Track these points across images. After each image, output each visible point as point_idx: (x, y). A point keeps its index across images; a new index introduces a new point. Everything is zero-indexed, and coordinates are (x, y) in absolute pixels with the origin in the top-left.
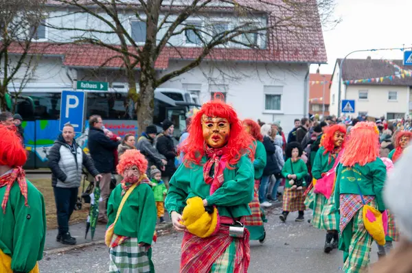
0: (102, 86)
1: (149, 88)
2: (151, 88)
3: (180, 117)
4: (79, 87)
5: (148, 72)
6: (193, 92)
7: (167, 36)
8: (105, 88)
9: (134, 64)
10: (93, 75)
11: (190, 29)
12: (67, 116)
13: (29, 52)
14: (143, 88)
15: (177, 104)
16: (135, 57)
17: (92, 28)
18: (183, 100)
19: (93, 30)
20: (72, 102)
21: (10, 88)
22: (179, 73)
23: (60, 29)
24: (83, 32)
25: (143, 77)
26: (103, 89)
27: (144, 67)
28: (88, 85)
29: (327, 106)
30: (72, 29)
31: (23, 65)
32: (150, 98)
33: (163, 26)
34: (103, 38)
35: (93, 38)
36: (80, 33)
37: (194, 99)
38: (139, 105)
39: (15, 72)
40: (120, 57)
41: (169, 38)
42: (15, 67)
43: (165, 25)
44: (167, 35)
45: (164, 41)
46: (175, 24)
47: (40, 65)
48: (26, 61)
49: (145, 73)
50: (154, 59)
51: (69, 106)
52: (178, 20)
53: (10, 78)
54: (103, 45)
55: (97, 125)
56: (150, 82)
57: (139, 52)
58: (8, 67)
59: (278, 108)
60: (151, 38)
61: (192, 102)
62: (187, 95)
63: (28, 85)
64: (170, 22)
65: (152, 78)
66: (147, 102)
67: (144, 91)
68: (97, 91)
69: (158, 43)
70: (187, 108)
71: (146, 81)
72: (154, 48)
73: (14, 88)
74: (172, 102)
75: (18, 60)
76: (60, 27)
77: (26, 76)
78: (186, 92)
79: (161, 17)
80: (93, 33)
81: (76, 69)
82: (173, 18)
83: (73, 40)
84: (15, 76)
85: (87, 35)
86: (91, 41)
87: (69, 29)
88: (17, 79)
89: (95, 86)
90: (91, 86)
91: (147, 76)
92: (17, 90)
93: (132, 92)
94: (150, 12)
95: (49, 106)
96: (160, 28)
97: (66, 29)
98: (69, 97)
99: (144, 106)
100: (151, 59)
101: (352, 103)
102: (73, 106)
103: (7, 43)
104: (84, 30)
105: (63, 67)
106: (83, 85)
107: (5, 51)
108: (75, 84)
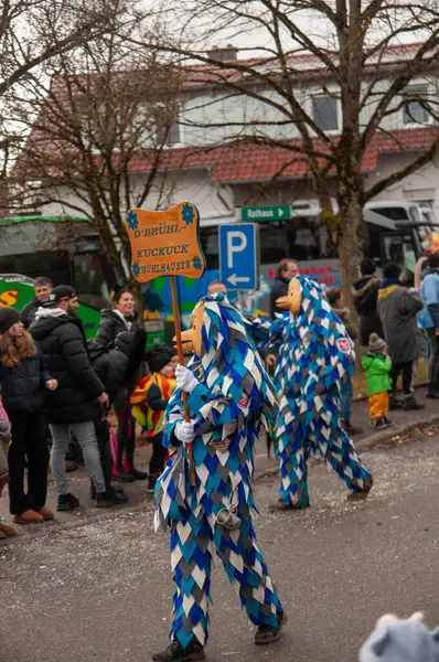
0: (281, 212)
1: (354, 206)
2: (358, 206)
3: (405, 246)
4: (245, 218)
5: (351, 181)
6: (423, 203)
7: (376, 117)
9: (326, 170)
10: (262, 195)
11: (414, 101)
12: (230, 265)
13: (161, 169)
14: (344, 208)
15: (397, 226)
16: (327, 157)
17: (255, 119)
18: (406, 218)
19: (257, 123)
20: (237, 241)
22: (400, 176)
23: (207, 126)
24: (240, 128)
25: (343, 188)
27: (343, 173)
28: (259, 213)
30: (224, 125)
31: (152, 189)
32: (356, 222)
33: (367, 102)
34: (272, 133)
35: (258, 134)
36: (237, 130)
37: (425, 215)
38: (340, 235)
39: (142, 201)
40: (303, 160)
41: (380, 119)
42: (142, 193)
43: (372, 98)
44: (375, 115)
45: (371, 126)
46: (388, 97)
47: (179, 186)
48: (157, 182)
49: (346, 183)
50: (358, 156)
51: (231, 249)
52: (393, 87)
54: (274, 143)
56: (355, 196)
57: (333, 148)
58: (130, 195)
60: (350, 123)
61: (422, 219)
62: (413, 209)
64: (380, 93)
65: (358, 189)
66: (351, 228)
67: (346, 211)
69: (362, 130)
70: (415, 231)
71: (348, 195)
72: (357, 139)
74: (390, 223)
75: (146, 183)
76: (206, 123)
77: (159, 206)
78: (411, 204)
79: (364, 86)
80: (259, 127)
81: (231, 186)
82: (383, 86)
83: (228, 141)
85: (249, 132)
86: (254, 140)
87: (220, 125)
89: (270, 213)
90: (264, 214)
91: (349, 186)
93: (327, 215)
94: (345, 79)
96: (363, 105)
97: (215, 125)
98: (231, 235)
99: (348, 236)
100: (353, 158)
102: (238, 249)
103: (126, 158)
104: (244, 124)
105: (212, 185)
106: (252, 214)
107: (125, 170)
108: (238, 213)
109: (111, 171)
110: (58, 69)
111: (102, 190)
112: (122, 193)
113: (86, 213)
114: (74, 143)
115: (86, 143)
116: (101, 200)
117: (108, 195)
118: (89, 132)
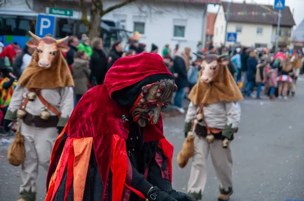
0: (68, 13)
1: (98, 16)
3: (112, 39)
4: (51, 12)
5: (98, 4)
8: (71, 14)
12: (41, 34)
18: (115, 26)
20: (46, 23)
22: (119, 6)
25: (93, 7)
26: (69, 15)
28: (58, 12)
29: (212, 36)
32: (98, 24)
37: (123, 26)
38: (90, 28)
49: (95, 4)
55: (73, 44)
59: (183, 35)
65: (100, 9)
66: (95, 27)
67: (94, 18)
68: (64, 17)
70: (118, 33)
71: (96, 11)
78: (118, 20)
89: (63, 12)
90: (60, 12)
91: (97, 7)
95: (14, 26)
99: (93, 29)
101: (235, 35)
102: (46, 27)
106: (54, 11)
108: (48, 9)
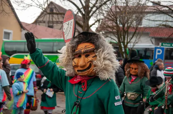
4: (162, 45)
12: (156, 58)
13: (137, 31)
17: (167, 20)
19: (167, 21)
20: (159, 52)
21: (129, 46)
28: (166, 45)
30: (157, 21)
31: (134, 36)
35: (167, 24)
36: (161, 22)
39: (131, 39)
42: (131, 37)
47: (141, 37)
51: (157, 54)
53: (129, 42)
58: (128, 37)
63: (136, 44)
73: (131, 46)
75: (133, 34)
76: (153, 20)
77: (135, 41)
80: (167, 22)
81: (155, 38)
83: (158, 25)
84: (131, 41)
85: (164, 23)
86: (165, 25)
87: (156, 21)
88: (132, 42)
89: (170, 45)
90: (168, 45)
92: (132, 47)
95: (143, 54)
102: (159, 54)
103: (128, 27)
104: (163, 21)
105: (149, 37)
106: (164, 44)
107: (127, 31)
108: (160, 44)
109: (124, 30)
110: (113, 3)
111: (121, 35)
112: (126, 37)
113: (116, 41)
114: (115, 22)
115: (118, 22)
116: (120, 38)
117: (122, 37)
118: (120, 20)
